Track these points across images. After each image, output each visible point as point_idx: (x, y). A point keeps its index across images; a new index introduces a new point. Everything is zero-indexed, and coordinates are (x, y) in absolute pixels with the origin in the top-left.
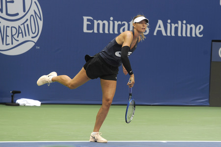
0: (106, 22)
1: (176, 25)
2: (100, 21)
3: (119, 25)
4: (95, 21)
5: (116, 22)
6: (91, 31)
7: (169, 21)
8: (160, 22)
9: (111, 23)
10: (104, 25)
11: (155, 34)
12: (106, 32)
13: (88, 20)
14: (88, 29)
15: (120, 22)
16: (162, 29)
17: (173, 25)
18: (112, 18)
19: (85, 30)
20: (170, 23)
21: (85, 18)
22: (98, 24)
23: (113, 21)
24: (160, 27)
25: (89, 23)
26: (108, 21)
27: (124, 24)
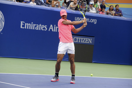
0: (30, 24)
1: (58, 27)
2: (27, 24)
3: (35, 26)
4: (26, 24)
5: (34, 24)
6: (24, 28)
7: (55, 25)
8: (51, 26)
9: (32, 25)
10: (29, 25)
11: (49, 30)
12: (30, 28)
13: (23, 23)
14: (22, 27)
15: (35, 25)
16: (52, 28)
17: (56, 27)
18: (32, 23)
19: (21, 27)
20: (55, 26)
21: (22, 22)
22: (27, 25)
23: (33, 24)
24: (51, 28)
25: (23, 24)
26: (31, 24)
27: (37, 26)
